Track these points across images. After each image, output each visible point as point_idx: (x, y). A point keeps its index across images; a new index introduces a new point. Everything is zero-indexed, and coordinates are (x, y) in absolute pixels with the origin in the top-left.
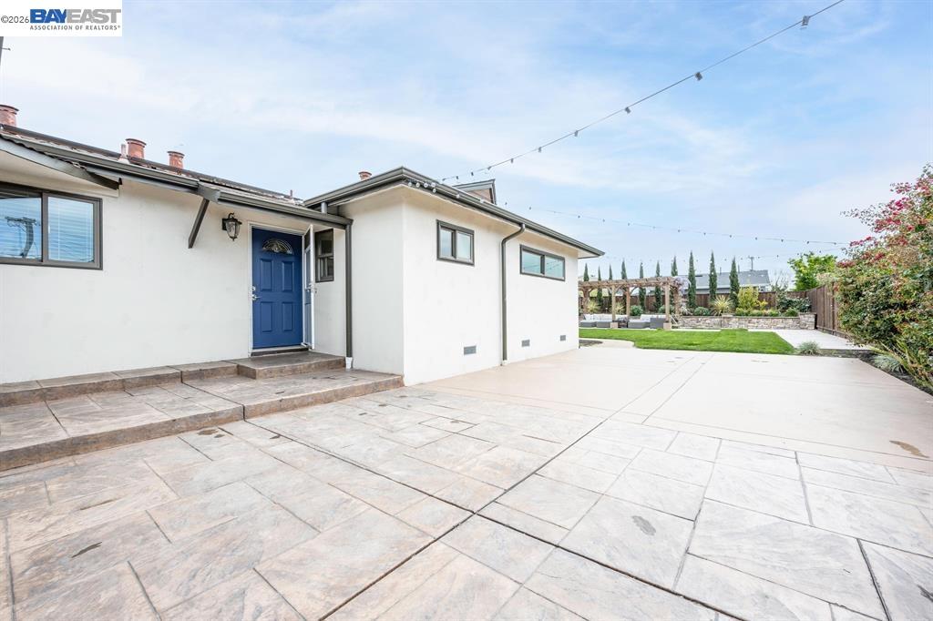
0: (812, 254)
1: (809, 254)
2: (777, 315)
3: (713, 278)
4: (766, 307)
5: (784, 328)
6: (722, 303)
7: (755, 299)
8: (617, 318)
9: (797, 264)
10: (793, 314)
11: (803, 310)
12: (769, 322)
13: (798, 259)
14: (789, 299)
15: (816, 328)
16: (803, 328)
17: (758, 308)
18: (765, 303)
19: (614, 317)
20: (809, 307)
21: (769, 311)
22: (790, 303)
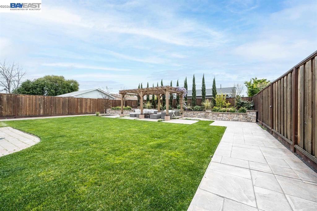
0: (256, 79)
1: (255, 78)
2: (234, 112)
3: (204, 90)
4: (230, 106)
5: (238, 120)
6: (207, 103)
7: (224, 102)
8: (144, 112)
9: (248, 84)
10: (243, 111)
11: (249, 109)
12: (229, 116)
13: (249, 81)
14: (242, 101)
15: (257, 121)
16: (248, 121)
17: (225, 107)
18: (229, 104)
19: (142, 111)
20: (254, 107)
21: (230, 109)
22: (242, 104)
